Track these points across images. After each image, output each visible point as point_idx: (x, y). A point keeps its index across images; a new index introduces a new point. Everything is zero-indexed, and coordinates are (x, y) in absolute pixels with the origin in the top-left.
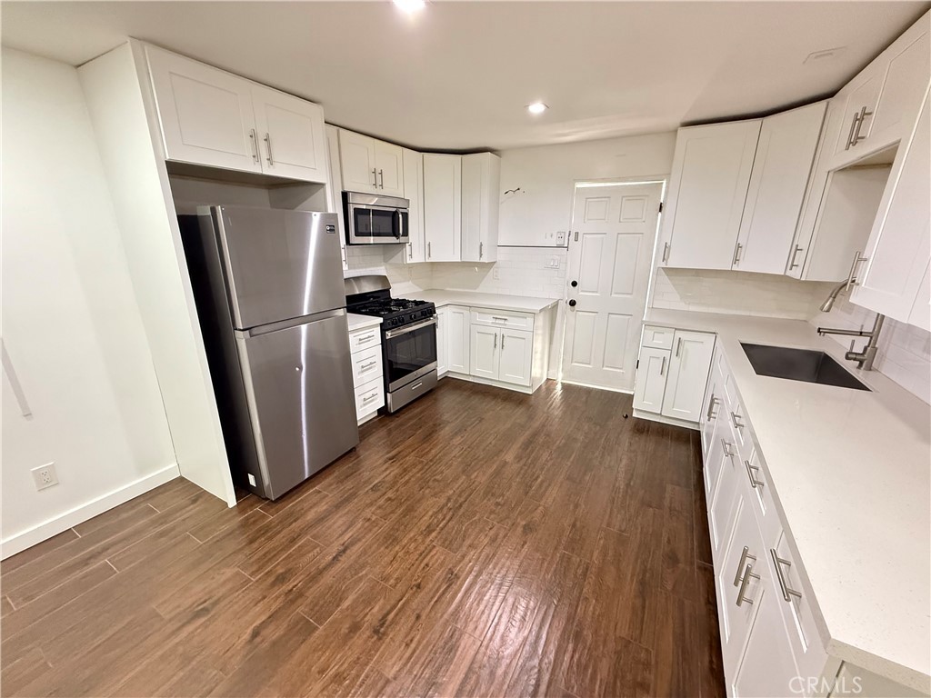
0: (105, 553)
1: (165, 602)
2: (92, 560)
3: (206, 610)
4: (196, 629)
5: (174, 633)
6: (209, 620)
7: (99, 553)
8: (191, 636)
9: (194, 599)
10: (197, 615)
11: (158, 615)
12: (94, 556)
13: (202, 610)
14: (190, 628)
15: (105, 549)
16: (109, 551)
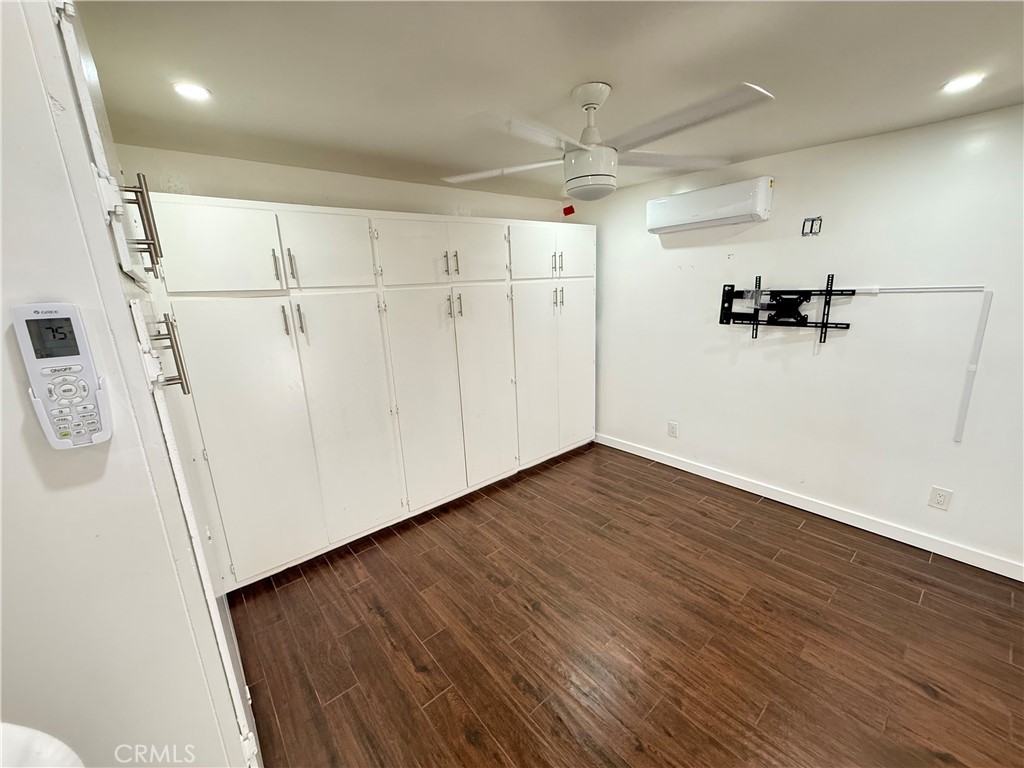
0: (928, 586)
1: (918, 653)
2: (915, 581)
3: (935, 694)
4: (912, 692)
5: (896, 673)
6: (929, 701)
7: (926, 583)
8: (902, 688)
9: (941, 679)
10: (925, 687)
11: (902, 652)
12: (920, 580)
13: (933, 690)
14: (909, 685)
15: (933, 585)
16: (935, 589)
